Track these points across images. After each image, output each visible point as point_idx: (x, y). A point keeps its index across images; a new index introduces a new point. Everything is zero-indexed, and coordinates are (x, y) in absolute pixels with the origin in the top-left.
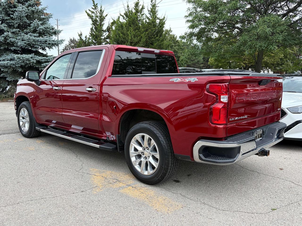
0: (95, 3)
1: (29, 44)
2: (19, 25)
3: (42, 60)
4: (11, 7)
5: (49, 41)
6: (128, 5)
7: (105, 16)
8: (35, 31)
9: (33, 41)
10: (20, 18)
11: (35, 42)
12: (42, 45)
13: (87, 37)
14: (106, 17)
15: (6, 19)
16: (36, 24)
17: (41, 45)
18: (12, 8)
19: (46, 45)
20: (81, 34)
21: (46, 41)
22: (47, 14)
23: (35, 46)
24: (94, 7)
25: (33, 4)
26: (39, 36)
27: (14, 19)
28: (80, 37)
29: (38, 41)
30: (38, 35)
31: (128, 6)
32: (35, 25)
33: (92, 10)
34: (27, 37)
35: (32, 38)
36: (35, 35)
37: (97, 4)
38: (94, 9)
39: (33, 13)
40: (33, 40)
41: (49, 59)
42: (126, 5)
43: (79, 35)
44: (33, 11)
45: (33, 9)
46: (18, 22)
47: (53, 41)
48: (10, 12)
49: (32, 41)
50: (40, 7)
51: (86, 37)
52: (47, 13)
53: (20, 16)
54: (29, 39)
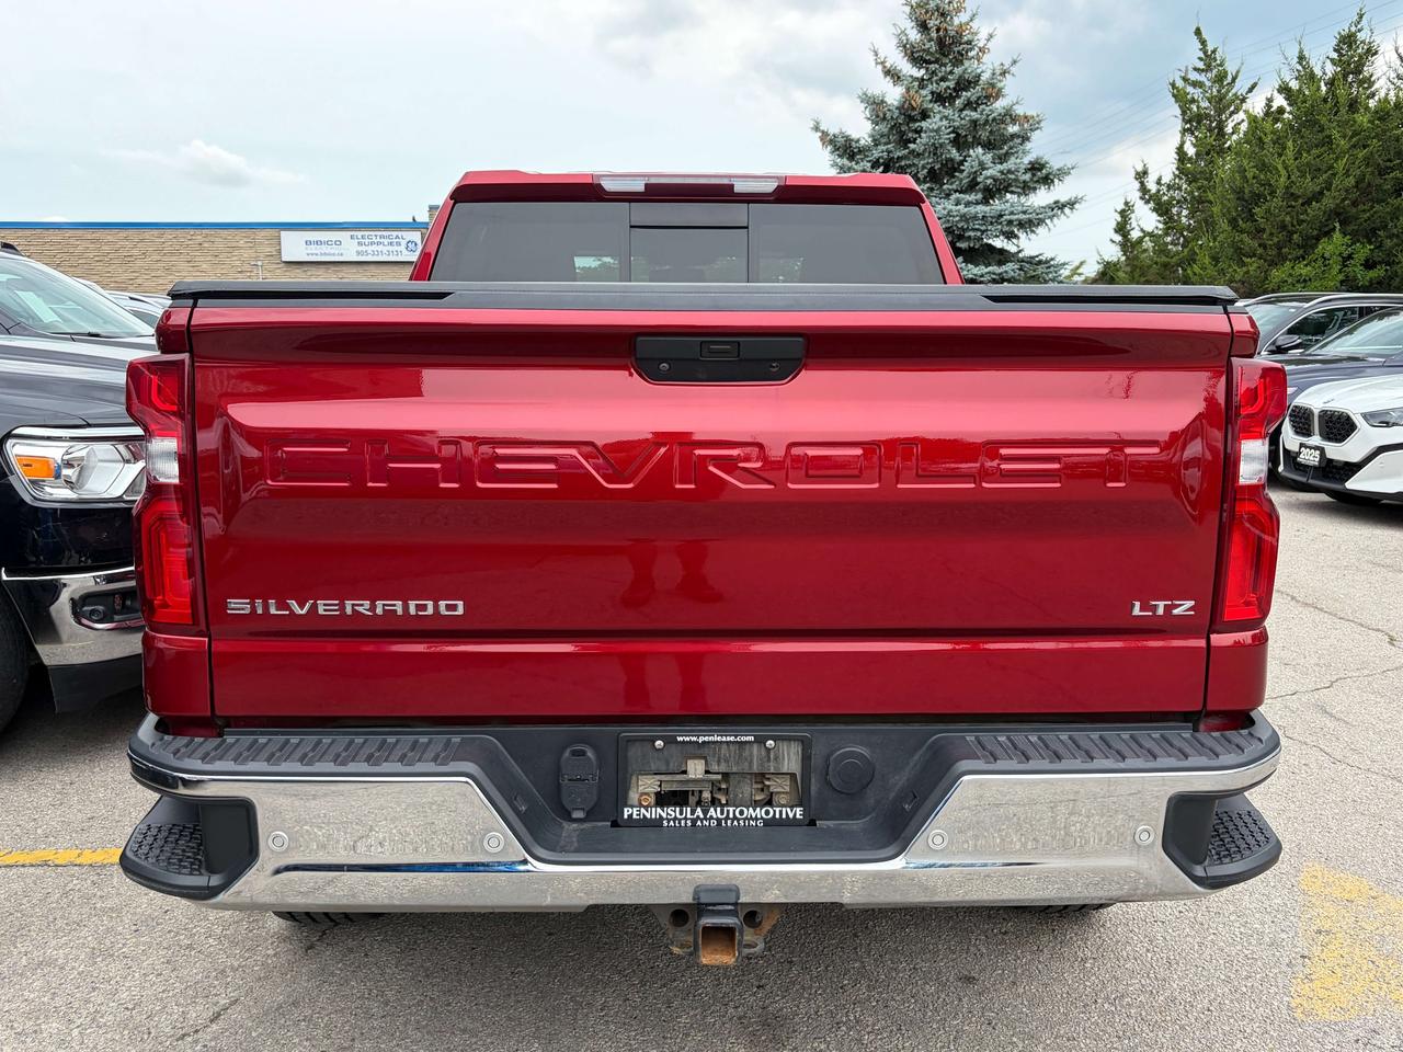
0: (1210, 48)
1: (949, 228)
2: (932, 171)
3: (982, 276)
4: (912, 119)
5: (1012, 213)
6: (1301, 52)
7: (1243, 91)
8: (972, 186)
9: (961, 221)
10: (935, 149)
11: (967, 221)
12: (987, 230)
13: (1163, 182)
14: (1249, 95)
15: (898, 157)
16: (976, 164)
17: (983, 228)
18: (917, 121)
19: (999, 227)
20: (1145, 173)
21: (1001, 216)
22: (1026, 117)
23: (966, 235)
24: (1201, 65)
25: (979, 98)
26: (985, 201)
27: (919, 155)
28: (1142, 183)
29: (976, 217)
30: (980, 196)
31: (1301, 58)
32: (972, 167)
33: (1194, 76)
34: (944, 209)
35: (958, 211)
36: (972, 197)
37: (1214, 52)
38: (1203, 70)
39: (976, 126)
40: (961, 217)
41: (1006, 272)
42: (1293, 54)
43: (1137, 173)
44: (975, 123)
45: (975, 115)
46: (928, 163)
47: (1024, 212)
48: (910, 135)
49: (957, 219)
50: (999, 105)
51: (1159, 182)
52: (1029, 113)
53: (934, 144)
54: (949, 215)
